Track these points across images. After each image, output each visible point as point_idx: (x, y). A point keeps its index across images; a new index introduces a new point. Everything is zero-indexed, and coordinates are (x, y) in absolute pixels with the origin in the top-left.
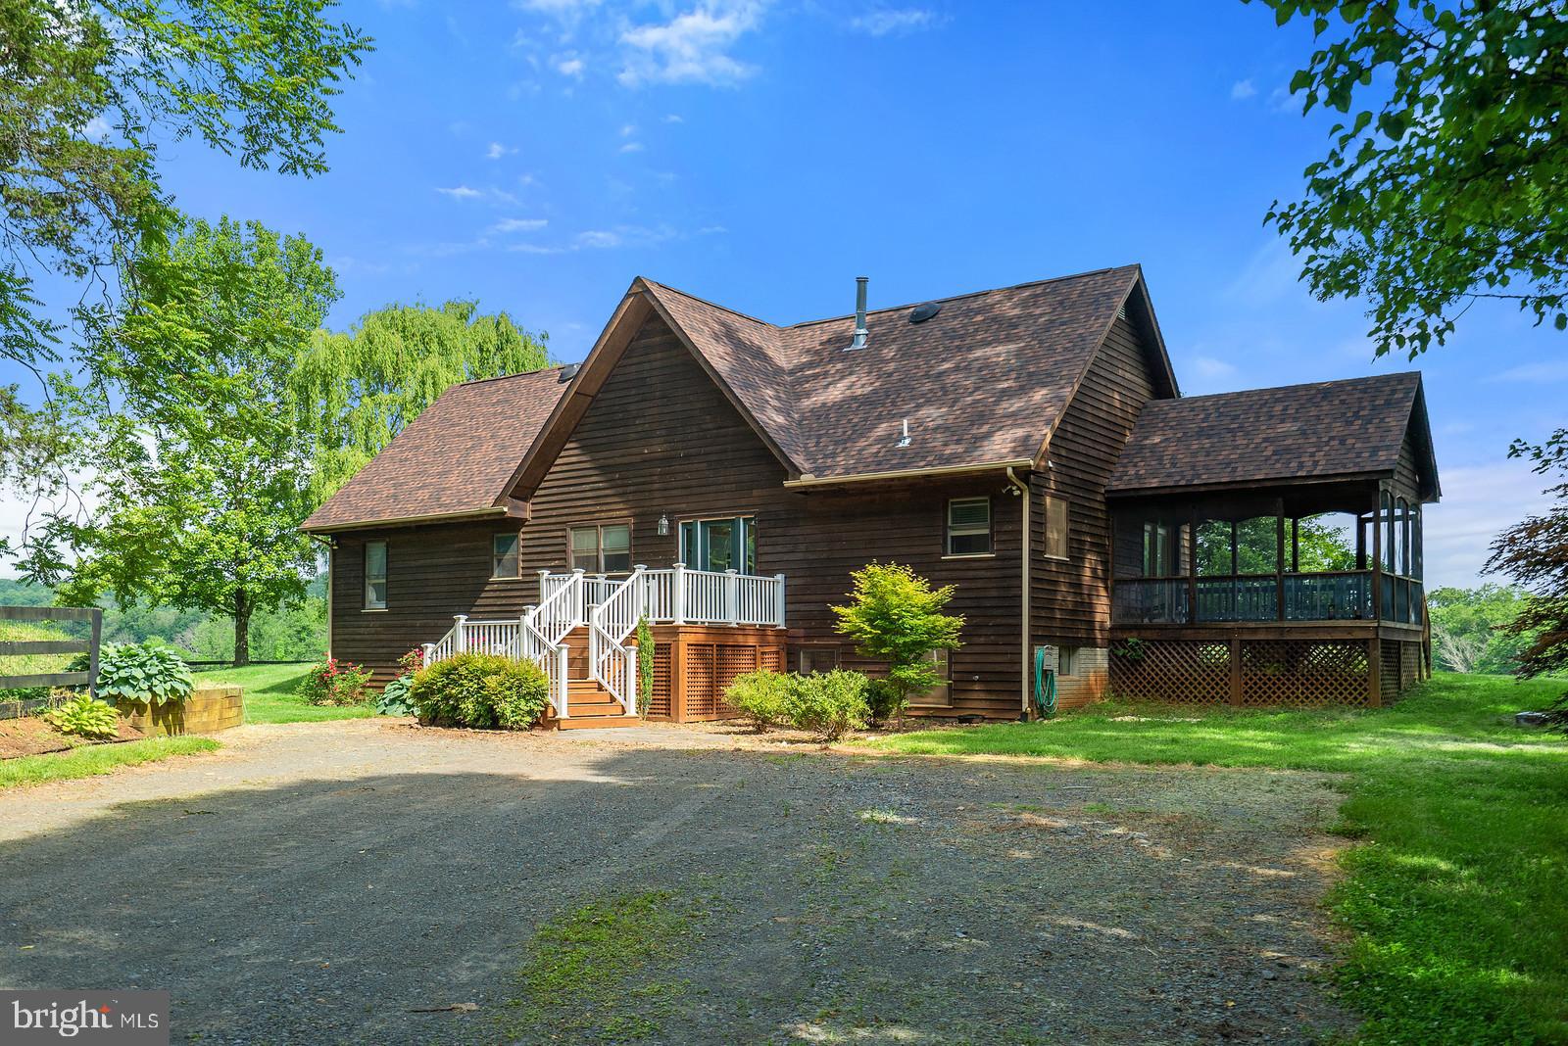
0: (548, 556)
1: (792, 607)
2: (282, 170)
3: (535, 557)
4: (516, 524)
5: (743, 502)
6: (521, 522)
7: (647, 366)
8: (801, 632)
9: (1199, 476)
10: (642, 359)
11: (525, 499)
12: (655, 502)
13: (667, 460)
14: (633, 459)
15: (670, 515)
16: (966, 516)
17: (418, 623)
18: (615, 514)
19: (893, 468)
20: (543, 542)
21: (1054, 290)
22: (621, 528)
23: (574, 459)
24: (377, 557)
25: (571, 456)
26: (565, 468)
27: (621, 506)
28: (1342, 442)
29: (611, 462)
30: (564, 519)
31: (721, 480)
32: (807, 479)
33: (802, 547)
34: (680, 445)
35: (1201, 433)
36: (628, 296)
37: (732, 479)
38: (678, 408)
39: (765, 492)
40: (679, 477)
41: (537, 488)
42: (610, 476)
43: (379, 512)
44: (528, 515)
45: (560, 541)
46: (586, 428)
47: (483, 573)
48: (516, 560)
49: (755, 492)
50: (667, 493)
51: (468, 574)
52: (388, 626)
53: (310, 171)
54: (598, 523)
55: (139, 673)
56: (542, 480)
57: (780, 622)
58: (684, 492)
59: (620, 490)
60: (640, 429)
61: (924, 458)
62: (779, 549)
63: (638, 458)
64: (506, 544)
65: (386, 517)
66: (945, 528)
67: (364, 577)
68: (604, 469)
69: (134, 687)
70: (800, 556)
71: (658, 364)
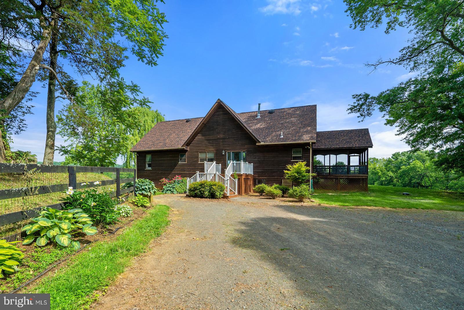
0: (193, 158)
1: (254, 170)
2: (146, 64)
3: (190, 158)
4: (186, 151)
5: (243, 148)
6: (187, 151)
7: (219, 118)
8: (257, 176)
9: (332, 146)
10: (217, 117)
11: (188, 146)
12: (221, 147)
13: (224, 139)
14: (215, 138)
15: (225, 150)
16: (297, 152)
17: (160, 172)
18: (210, 150)
19: (282, 142)
20: (192, 155)
21: (300, 109)
22: (212, 153)
23: (200, 138)
24: (148, 158)
25: (199, 137)
26: (198, 139)
27: (212, 148)
28: (359, 141)
29: (209, 138)
30: (198, 150)
31: (237, 143)
32: (262, 143)
33: (257, 158)
34: (227, 135)
35: (328, 138)
36: (216, 103)
37: (240, 143)
38: (227, 127)
39: (248, 146)
40: (227, 142)
41: (191, 144)
42: (209, 142)
43: (150, 148)
44: (188, 149)
45: (196, 155)
46: (203, 131)
47: (177, 162)
48: (185, 159)
49: (246, 146)
50: (224, 146)
51: (173, 162)
52: (152, 173)
53: (153, 65)
54: (207, 151)
55: (147, 187)
56: (192, 142)
57: (252, 173)
58: (228, 145)
59: (212, 145)
60: (217, 132)
61: (289, 140)
62: (252, 158)
63: (217, 138)
64: (182, 156)
65: (153, 149)
66: (292, 154)
67: (145, 162)
68: (208, 140)
69: (146, 191)
70: (256, 160)
71: (221, 118)
